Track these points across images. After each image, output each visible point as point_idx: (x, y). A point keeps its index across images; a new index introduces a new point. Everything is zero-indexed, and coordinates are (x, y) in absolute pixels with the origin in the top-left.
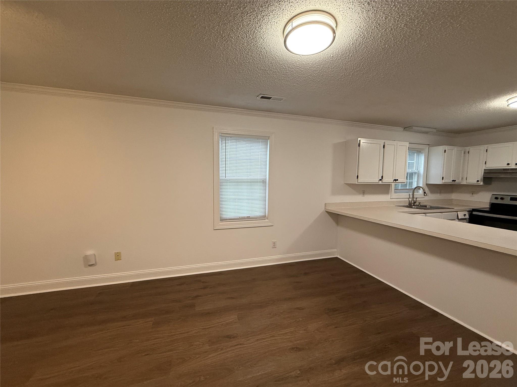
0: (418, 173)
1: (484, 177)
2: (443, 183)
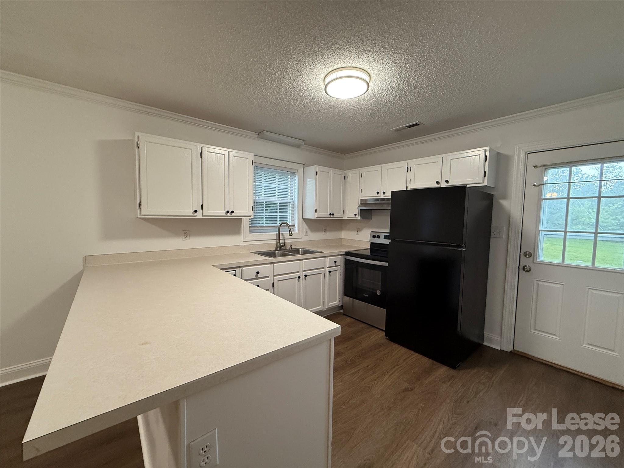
0: (293, 204)
1: (361, 210)
2: (317, 217)
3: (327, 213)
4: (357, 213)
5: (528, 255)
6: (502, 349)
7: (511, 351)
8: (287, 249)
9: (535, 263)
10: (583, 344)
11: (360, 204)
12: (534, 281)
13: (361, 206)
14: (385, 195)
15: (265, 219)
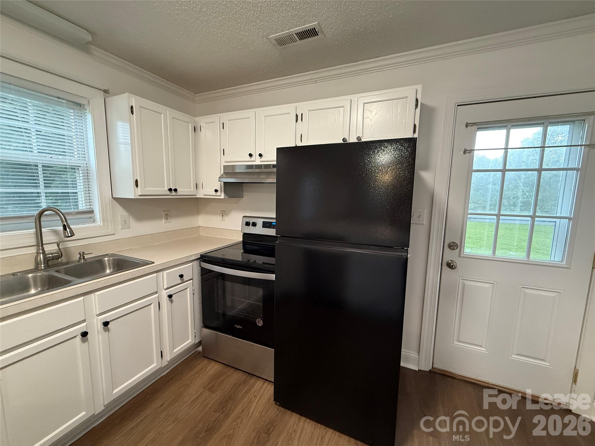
1: (224, 182)
2: (140, 196)
3: (164, 188)
4: (218, 189)
5: (453, 246)
6: (419, 369)
7: (430, 370)
8: (75, 261)
9: (462, 257)
10: (512, 355)
11: (222, 173)
12: (459, 280)
13: (224, 176)
14: (263, 159)
15: (46, 196)
